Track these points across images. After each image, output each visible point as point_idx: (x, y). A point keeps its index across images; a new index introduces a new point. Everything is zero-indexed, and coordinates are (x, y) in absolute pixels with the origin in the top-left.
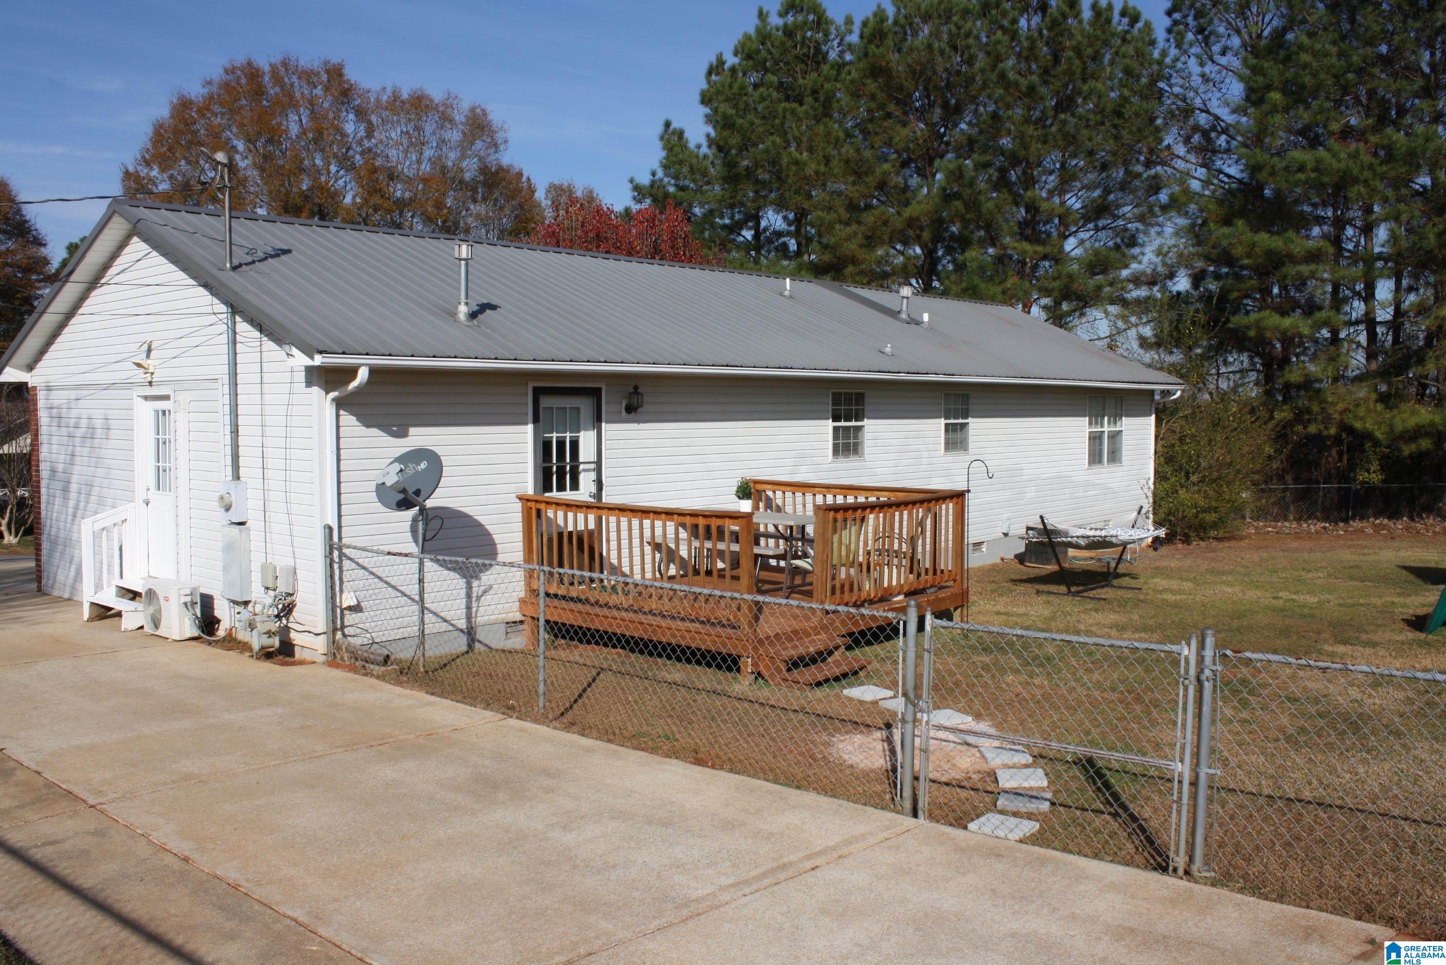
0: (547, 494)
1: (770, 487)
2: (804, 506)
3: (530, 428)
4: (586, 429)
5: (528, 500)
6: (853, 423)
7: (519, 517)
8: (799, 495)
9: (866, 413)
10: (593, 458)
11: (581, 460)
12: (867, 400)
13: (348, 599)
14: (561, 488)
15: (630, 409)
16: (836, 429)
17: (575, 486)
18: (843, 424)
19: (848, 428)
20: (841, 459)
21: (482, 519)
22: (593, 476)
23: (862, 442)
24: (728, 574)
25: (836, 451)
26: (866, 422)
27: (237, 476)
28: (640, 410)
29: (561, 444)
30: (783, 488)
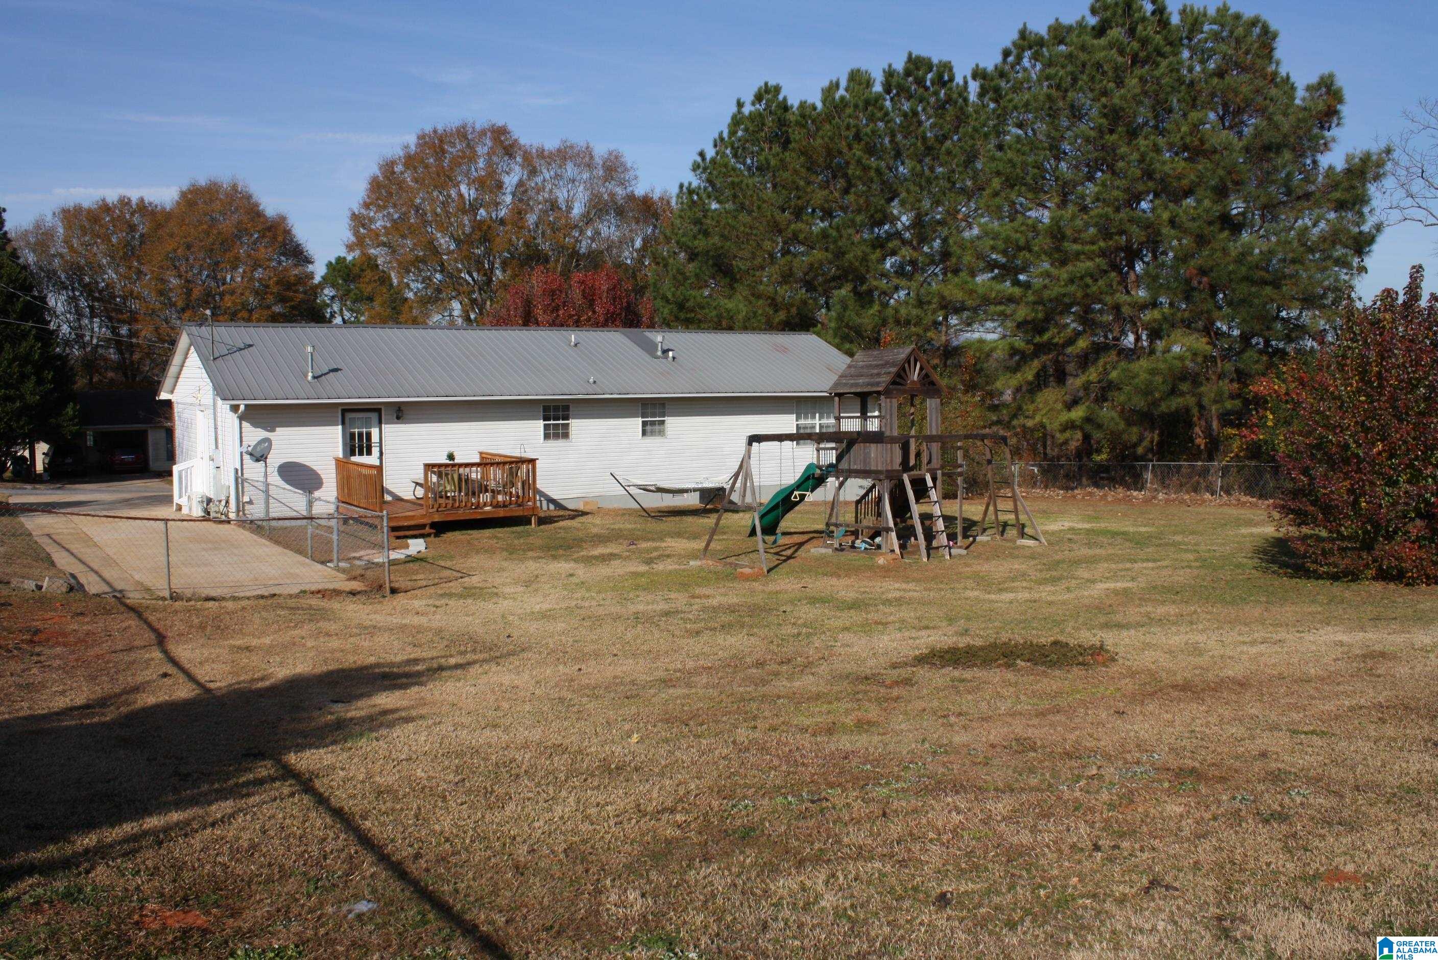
0: (351, 459)
3: (340, 427)
4: (374, 427)
5: (340, 461)
6: (561, 422)
7: (334, 467)
9: (571, 416)
10: (378, 441)
11: (372, 441)
12: (572, 409)
13: (246, 499)
14: (361, 454)
15: (398, 418)
16: (545, 425)
17: (369, 453)
18: (552, 422)
19: (557, 424)
20: (551, 441)
21: (314, 468)
22: (378, 450)
23: (569, 432)
25: (547, 437)
26: (571, 421)
27: (217, 447)
29: (361, 435)
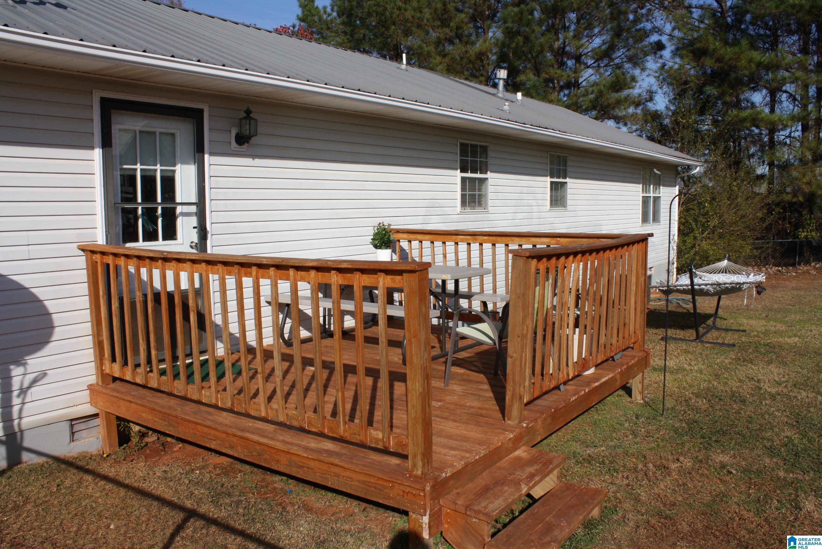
0: (128, 245)
1: (405, 236)
2: (445, 256)
3: (97, 154)
4: (183, 162)
5: (93, 252)
6: (478, 175)
7: (83, 275)
8: (438, 244)
9: (489, 167)
10: (194, 199)
11: (178, 200)
12: (490, 154)
14: (150, 236)
15: (241, 139)
16: (463, 179)
17: (170, 234)
18: (469, 175)
19: (475, 179)
20: (468, 210)
22: (194, 221)
23: (486, 195)
24: (360, 335)
25: (464, 203)
26: (489, 175)
28: (253, 140)
29: (148, 178)
30: (420, 237)
